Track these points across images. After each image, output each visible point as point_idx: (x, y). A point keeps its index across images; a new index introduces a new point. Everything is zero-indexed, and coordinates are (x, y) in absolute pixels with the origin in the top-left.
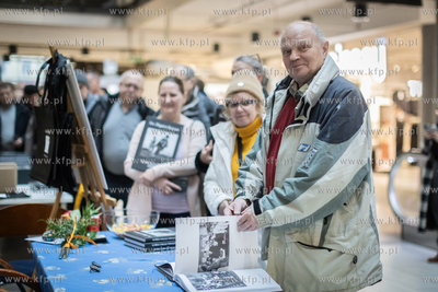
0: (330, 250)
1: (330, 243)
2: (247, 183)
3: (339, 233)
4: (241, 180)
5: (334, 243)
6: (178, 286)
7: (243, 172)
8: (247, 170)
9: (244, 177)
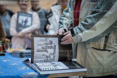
0: (109, 51)
1: (109, 47)
2: (64, 22)
3: (113, 42)
4: (61, 21)
5: (112, 47)
6: (32, 69)
7: (62, 17)
8: (64, 16)
9: (63, 20)
